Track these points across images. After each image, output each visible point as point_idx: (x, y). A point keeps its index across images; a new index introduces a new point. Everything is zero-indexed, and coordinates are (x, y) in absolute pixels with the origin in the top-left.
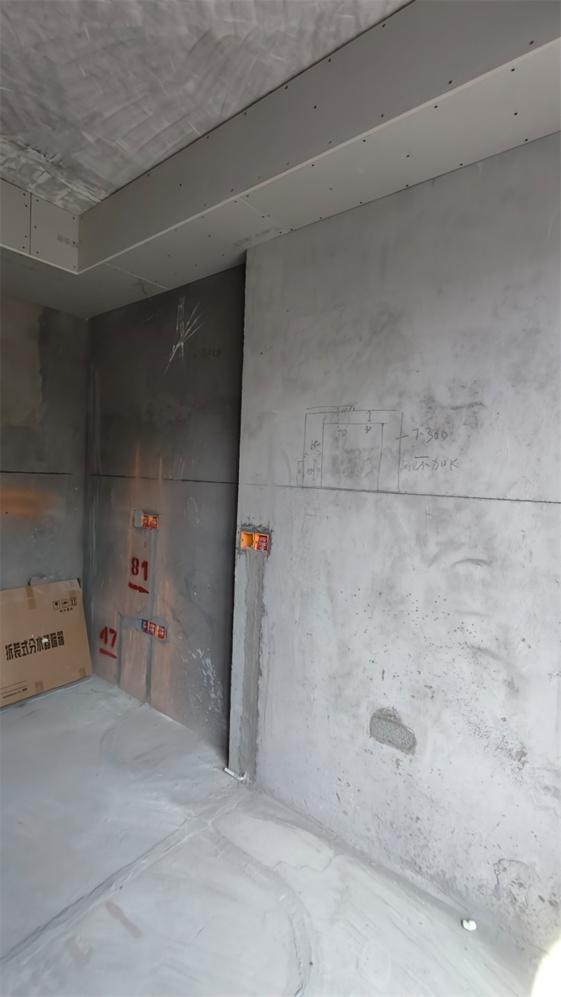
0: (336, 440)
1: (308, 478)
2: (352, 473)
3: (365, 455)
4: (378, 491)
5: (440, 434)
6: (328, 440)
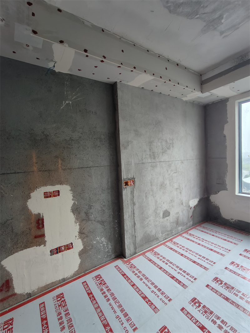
0: (150, 150)
1: (144, 161)
2: (154, 159)
3: (156, 153)
4: (160, 162)
5: (169, 148)
6: (148, 150)
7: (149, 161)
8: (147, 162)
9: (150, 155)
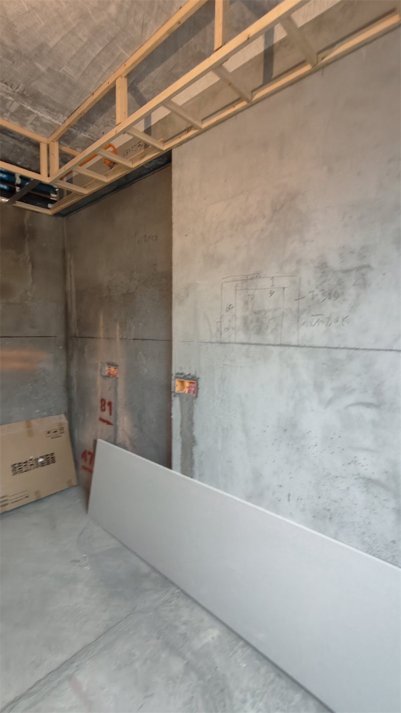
0: (246, 303)
1: (225, 335)
2: (260, 331)
3: (270, 315)
4: (281, 345)
5: (333, 294)
6: (240, 304)
7: (242, 337)
8: (232, 339)
9: (245, 320)
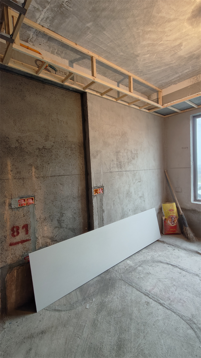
0: (117, 159)
1: (112, 170)
2: (121, 168)
3: (123, 163)
4: (126, 171)
5: (133, 159)
6: (115, 159)
7: (117, 170)
8: (114, 171)
9: (117, 164)
